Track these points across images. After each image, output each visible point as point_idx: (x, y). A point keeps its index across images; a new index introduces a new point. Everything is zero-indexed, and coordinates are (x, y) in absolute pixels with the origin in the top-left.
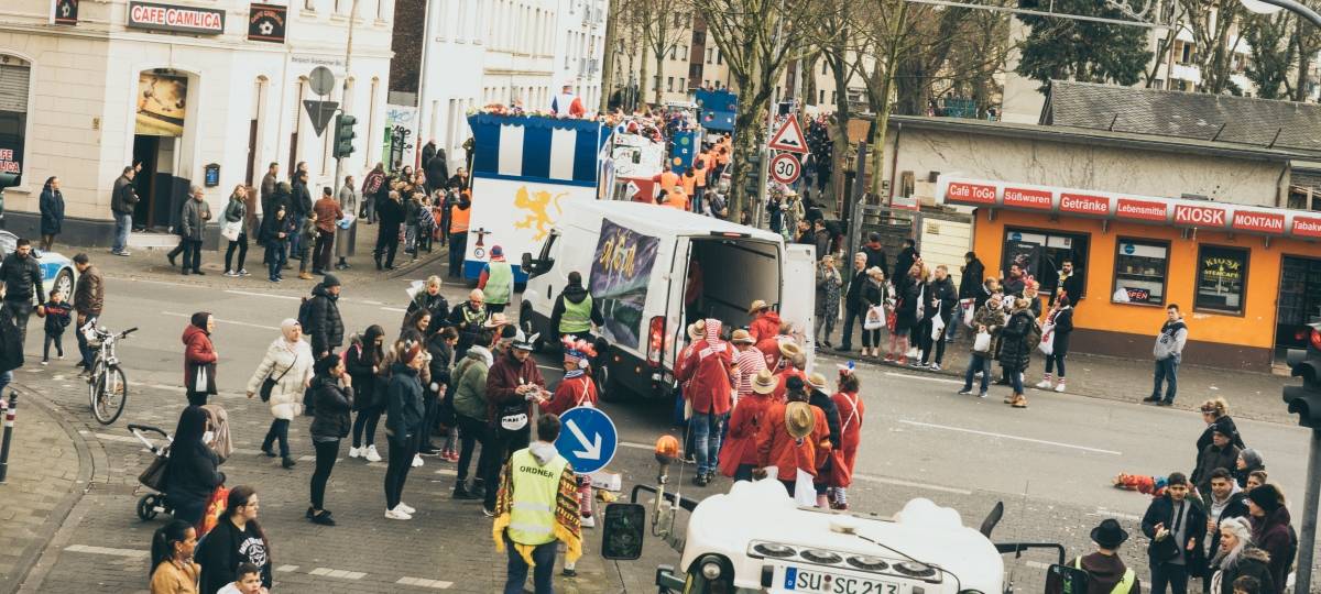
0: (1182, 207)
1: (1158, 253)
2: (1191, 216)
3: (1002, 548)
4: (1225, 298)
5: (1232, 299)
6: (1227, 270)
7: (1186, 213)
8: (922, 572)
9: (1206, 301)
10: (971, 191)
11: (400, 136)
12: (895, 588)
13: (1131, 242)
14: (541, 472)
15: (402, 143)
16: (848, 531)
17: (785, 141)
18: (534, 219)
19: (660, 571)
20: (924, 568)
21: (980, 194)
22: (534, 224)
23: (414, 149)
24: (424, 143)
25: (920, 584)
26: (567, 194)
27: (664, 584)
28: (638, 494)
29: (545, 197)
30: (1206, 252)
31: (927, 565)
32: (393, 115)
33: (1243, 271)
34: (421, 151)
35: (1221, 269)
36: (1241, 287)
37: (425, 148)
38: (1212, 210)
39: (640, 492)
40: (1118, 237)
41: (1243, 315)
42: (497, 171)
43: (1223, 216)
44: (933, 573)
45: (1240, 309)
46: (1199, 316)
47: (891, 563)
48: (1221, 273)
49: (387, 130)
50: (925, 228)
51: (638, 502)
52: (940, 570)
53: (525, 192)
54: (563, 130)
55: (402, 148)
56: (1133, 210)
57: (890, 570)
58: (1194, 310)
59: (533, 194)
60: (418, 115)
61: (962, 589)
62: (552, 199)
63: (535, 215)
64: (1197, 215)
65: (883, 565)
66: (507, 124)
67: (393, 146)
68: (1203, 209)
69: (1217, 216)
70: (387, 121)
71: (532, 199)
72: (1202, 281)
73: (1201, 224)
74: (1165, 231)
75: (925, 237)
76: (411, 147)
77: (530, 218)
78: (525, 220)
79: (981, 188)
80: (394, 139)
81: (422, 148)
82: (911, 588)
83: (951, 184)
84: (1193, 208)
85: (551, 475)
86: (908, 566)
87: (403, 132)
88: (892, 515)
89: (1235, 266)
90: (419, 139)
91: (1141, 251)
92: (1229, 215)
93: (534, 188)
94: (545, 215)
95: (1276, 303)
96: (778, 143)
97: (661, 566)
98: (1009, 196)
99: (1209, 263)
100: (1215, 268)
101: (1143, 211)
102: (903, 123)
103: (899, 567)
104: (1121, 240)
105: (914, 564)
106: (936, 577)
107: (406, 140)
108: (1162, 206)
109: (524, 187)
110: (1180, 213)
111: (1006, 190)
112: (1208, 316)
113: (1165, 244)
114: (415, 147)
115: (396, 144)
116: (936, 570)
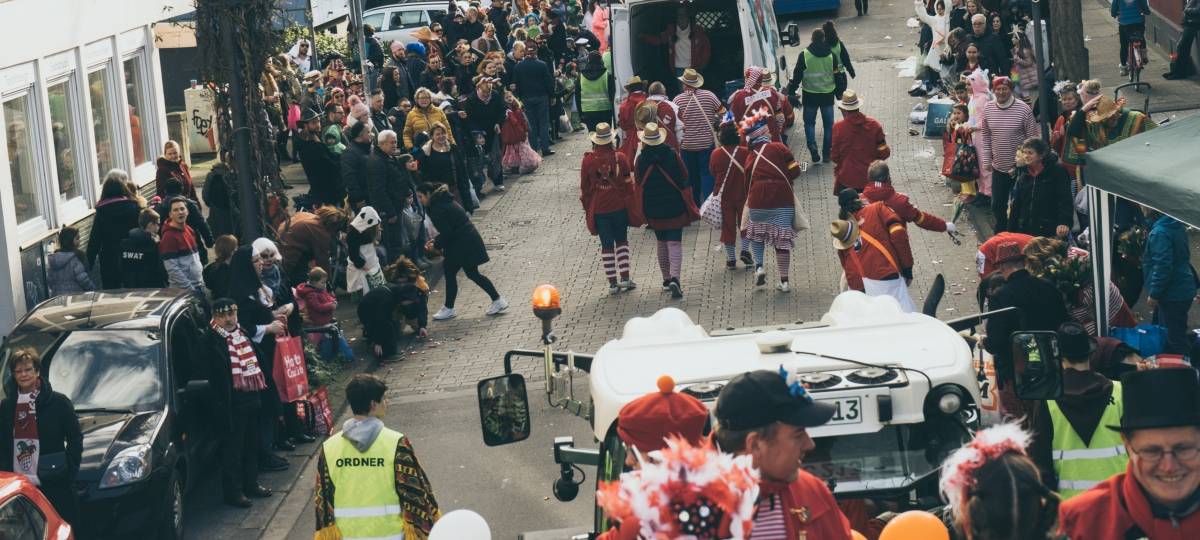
3: (957, 326)
8: (882, 377)
12: (855, 402)
14: (364, 462)
16: (782, 349)
19: (557, 446)
20: (883, 372)
25: (884, 391)
27: (568, 458)
28: (511, 359)
31: (885, 367)
39: (513, 358)
44: (895, 376)
47: (843, 375)
51: (514, 372)
52: (902, 369)
57: (845, 383)
61: (934, 385)
65: (835, 380)
82: (875, 397)
85: (381, 462)
86: (864, 373)
88: (819, 318)
97: (558, 440)
103: (853, 378)
105: (871, 370)
106: (900, 378)
116: (897, 371)
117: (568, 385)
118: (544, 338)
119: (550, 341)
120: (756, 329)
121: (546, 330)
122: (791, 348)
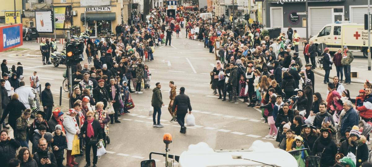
16: (239, 158)
28: (152, 155)
51: (152, 159)
52: (277, 166)
88: (248, 149)
117: (173, 164)
118: (166, 150)
119: (168, 151)
121: (167, 147)
122: (242, 157)
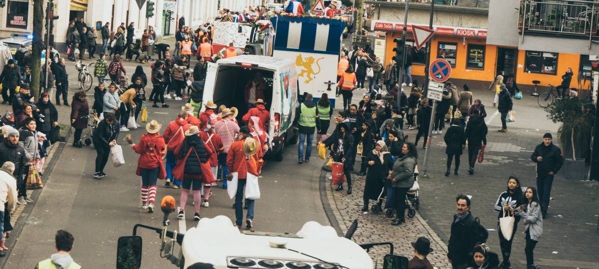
0: (459, 30)
1: (453, 48)
2: (462, 33)
4: (478, 64)
5: (480, 64)
6: (479, 53)
7: (461, 32)
9: (470, 65)
10: (384, 25)
11: (169, 14)
13: (444, 44)
15: (170, 17)
17: (317, 9)
18: (306, 71)
21: (387, 27)
22: (305, 74)
23: (175, 20)
24: (180, 17)
26: (323, 58)
29: (311, 60)
30: (470, 47)
32: (166, 5)
33: (484, 54)
34: (178, 21)
35: (476, 53)
36: (482, 60)
37: (180, 20)
38: (470, 31)
39: (138, 228)
40: (438, 42)
41: (483, 70)
42: (286, 47)
43: (474, 33)
45: (482, 68)
46: (468, 70)
47: (312, 265)
48: (476, 54)
49: (164, 11)
50: (376, 43)
53: (301, 57)
54: (323, 25)
55: (170, 19)
56: (442, 31)
58: (466, 68)
59: (305, 58)
60: (177, 5)
62: (315, 61)
63: (306, 70)
64: (465, 33)
66: (293, 22)
67: (166, 19)
68: (467, 30)
69: (472, 33)
70: (164, 7)
71: (305, 61)
72: (469, 58)
73: (466, 36)
74: (455, 39)
75: (376, 46)
76: (173, 19)
77: (303, 71)
78: (301, 72)
79: (387, 24)
80: (166, 16)
81: (179, 19)
83: (376, 23)
84: (463, 30)
87: (170, 13)
89: (481, 52)
90: (177, 16)
91: (447, 47)
92: (476, 33)
93: (305, 55)
94: (312, 70)
95: (495, 65)
96: (315, 9)
98: (397, 27)
99: (472, 51)
100: (474, 52)
101: (445, 31)
102: (381, 4)
104: (439, 43)
105: (326, 265)
107: (172, 16)
108: (452, 30)
109: (300, 55)
110: (459, 32)
111: (396, 25)
112: (471, 70)
113: (455, 44)
114: (176, 19)
115: (167, 18)
116: (338, 267)
117: (172, 248)
118: (164, 222)
119: (167, 224)
120: (279, 234)
121: (165, 218)
122: (286, 247)
